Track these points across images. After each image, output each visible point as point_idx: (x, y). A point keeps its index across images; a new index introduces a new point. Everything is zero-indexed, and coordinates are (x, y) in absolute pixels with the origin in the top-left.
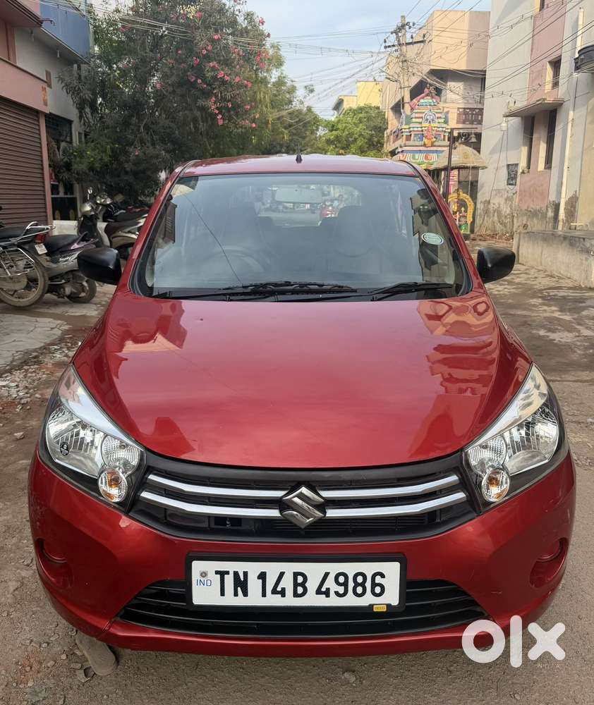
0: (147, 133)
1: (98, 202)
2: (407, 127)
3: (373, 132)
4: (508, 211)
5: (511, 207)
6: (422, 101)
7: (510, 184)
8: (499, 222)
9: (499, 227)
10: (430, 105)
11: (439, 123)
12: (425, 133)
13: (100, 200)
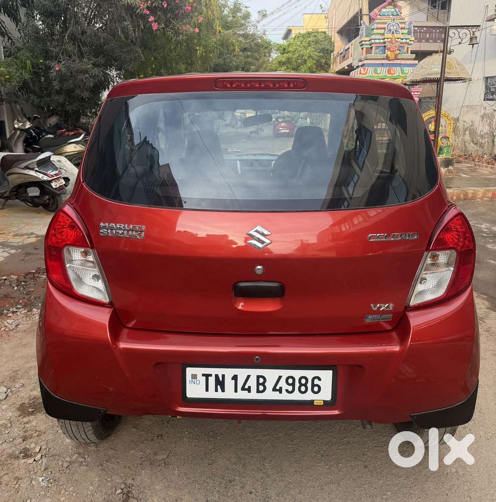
0: (74, 44)
1: (16, 126)
2: (368, 39)
3: (321, 54)
4: (486, 129)
5: (490, 125)
6: (384, 10)
7: (488, 100)
8: (473, 142)
9: (472, 147)
10: (393, 15)
11: (402, 34)
12: (388, 44)
13: (18, 124)
